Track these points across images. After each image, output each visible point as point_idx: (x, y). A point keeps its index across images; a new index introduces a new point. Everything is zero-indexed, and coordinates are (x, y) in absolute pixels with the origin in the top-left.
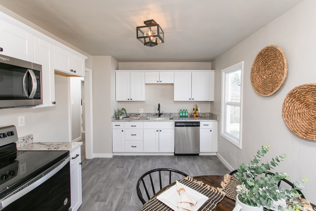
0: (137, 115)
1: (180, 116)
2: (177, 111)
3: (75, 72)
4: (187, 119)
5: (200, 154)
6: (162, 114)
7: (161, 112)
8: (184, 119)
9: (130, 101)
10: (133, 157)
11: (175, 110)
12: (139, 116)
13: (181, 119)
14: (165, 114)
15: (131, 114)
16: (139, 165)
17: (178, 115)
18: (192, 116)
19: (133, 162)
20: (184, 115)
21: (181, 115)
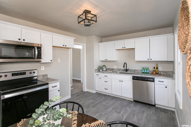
0: (112, 69)
1: (142, 73)
2: (140, 69)
3: (66, 46)
4: (148, 75)
5: (156, 106)
6: (128, 70)
7: (128, 69)
8: (146, 75)
9: (106, 61)
10: (105, 95)
11: (138, 67)
12: (114, 70)
13: (143, 74)
14: (131, 70)
15: (109, 69)
16: (105, 101)
17: (141, 72)
18: (152, 74)
19: (103, 98)
20: (146, 72)
21: (143, 71)
